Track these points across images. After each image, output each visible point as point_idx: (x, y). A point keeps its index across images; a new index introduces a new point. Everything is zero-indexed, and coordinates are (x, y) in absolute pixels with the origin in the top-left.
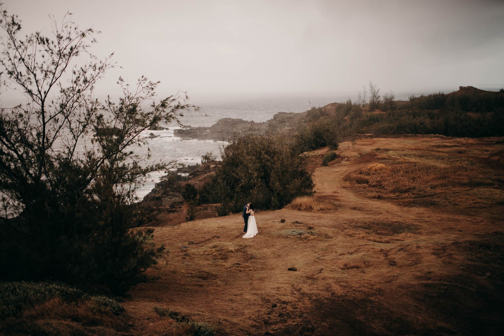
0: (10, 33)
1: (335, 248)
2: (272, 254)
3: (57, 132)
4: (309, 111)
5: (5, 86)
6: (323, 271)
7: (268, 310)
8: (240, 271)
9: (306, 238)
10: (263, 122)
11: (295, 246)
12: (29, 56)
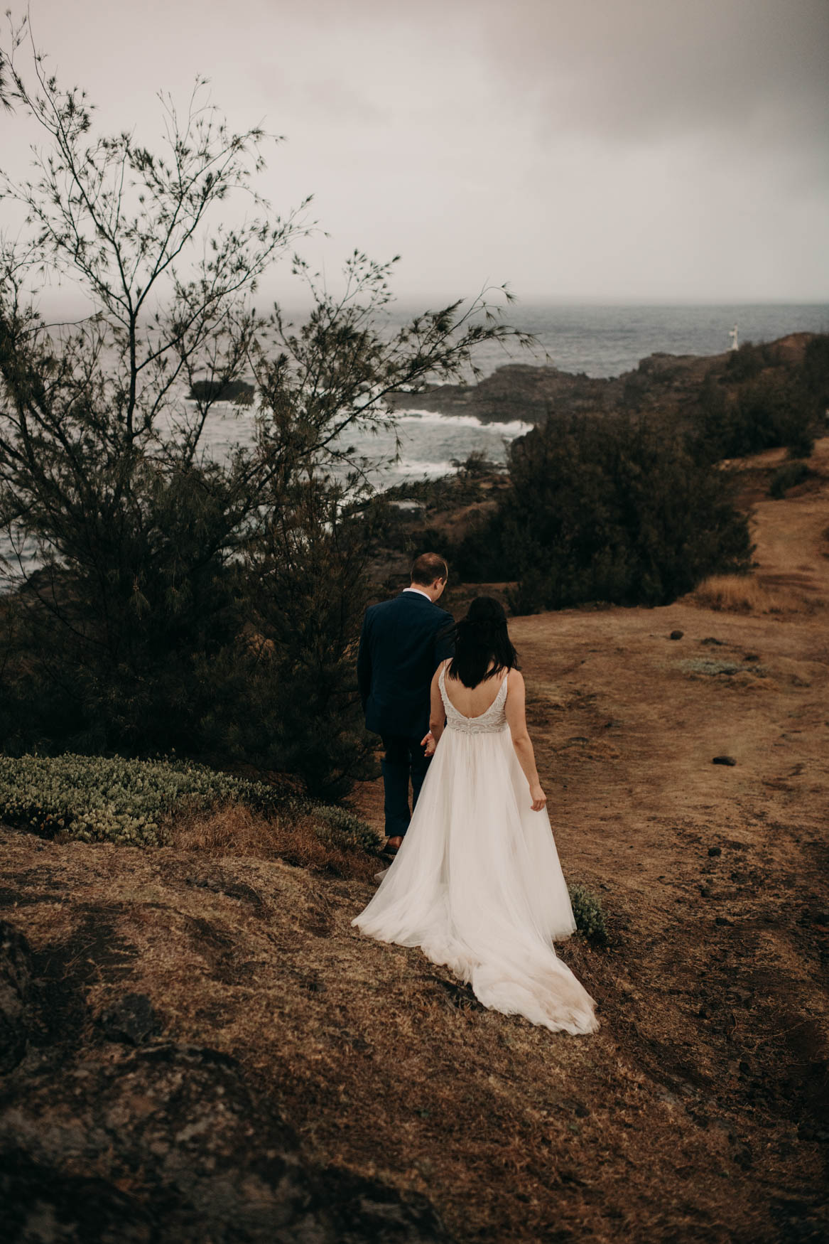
0: (62, 139)
1: (823, 714)
2: (661, 718)
3: (163, 392)
4: (734, 352)
5: (56, 272)
6: (803, 771)
7: (701, 862)
8: (590, 757)
9: (743, 684)
10: (612, 379)
11: (719, 703)
12: (105, 197)
